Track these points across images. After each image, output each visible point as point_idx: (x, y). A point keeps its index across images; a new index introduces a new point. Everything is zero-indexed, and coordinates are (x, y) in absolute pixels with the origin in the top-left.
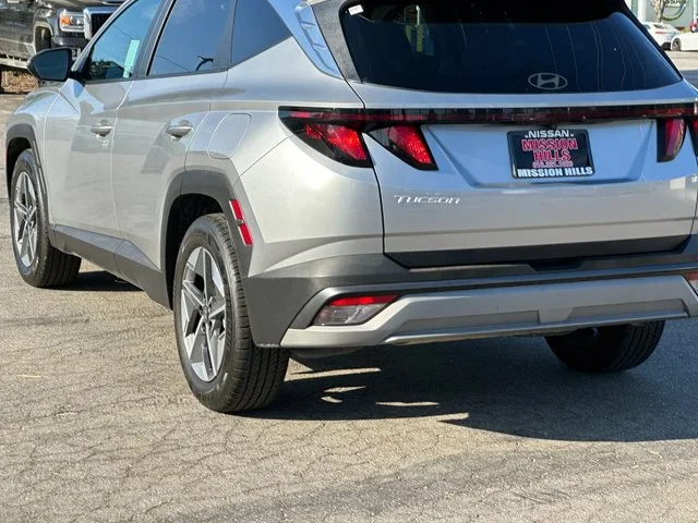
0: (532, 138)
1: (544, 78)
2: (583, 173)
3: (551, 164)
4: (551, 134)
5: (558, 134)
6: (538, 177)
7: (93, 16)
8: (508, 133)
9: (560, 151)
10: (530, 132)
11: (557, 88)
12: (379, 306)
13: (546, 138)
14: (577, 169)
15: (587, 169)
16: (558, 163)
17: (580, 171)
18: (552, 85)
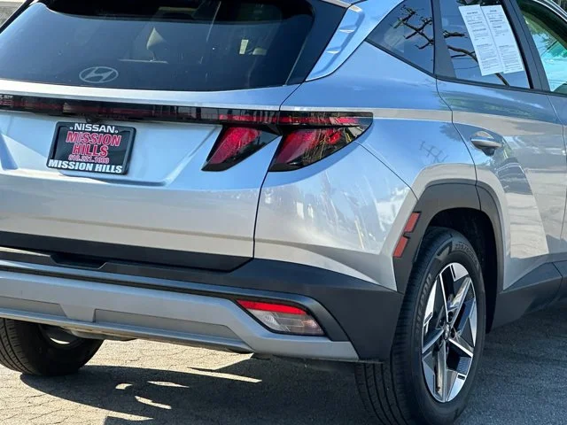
2: (112, 171)
3: (85, 158)
4: (96, 128)
5: (102, 128)
6: (67, 169)
8: (58, 124)
9: (99, 147)
14: (108, 166)
15: (117, 167)
16: (93, 158)
17: (110, 169)
18: (100, 78)
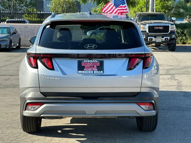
0: (85, 62)
3: (90, 70)
4: (91, 61)
5: (93, 61)
7: (149, 26)
8: (78, 61)
10: (84, 61)
11: (93, 48)
12: (39, 106)
13: (90, 62)
14: (98, 71)
15: (101, 71)
16: (92, 69)
17: (99, 72)
18: (92, 47)
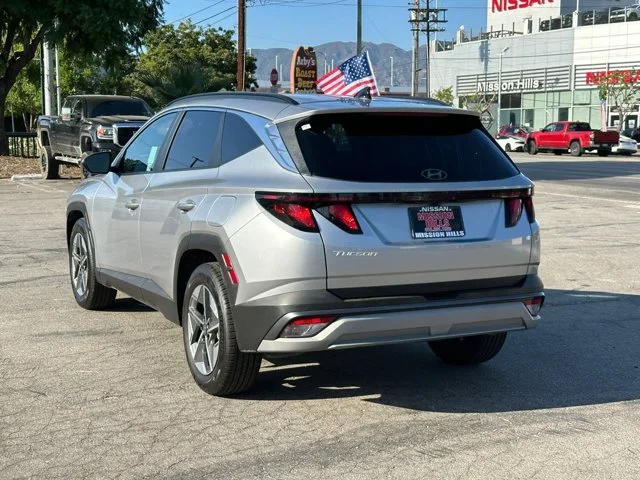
0: (424, 212)
1: (432, 172)
2: (458, 235)
3: (437, 229)
4: (436, 209)
5: (441, 209)
6: (429, 238)
7: (119, 129)
8: (409, 209)
9: (442, 221)
10: (423, 208)
11: (440, 179)
12: (324, 324)
13: (434, 212)
15: (460, 232)
16: (441, 228)
17: (456, 233)
18: (437, 177)
